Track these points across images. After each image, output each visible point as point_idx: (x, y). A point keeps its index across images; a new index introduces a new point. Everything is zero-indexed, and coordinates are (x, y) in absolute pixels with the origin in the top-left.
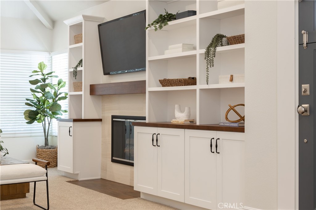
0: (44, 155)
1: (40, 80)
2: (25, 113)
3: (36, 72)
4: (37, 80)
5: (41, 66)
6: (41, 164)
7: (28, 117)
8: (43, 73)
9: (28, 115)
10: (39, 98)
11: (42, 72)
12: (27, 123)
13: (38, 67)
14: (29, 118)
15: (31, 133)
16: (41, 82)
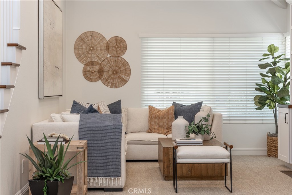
0: (273, 143)
1: (271, 64)
2: (255, 99)
3: (266, 56)
4: (267, 63)
5: (271, 49)
6: (271, 153)
7: (258, 102)
8: (274, 56)
9: (258, 100)
10: (269, 83)
11: (272, 55)
12: (257, 109)
13: (268, 50)
14: (259, 104)
15: (263, 119)
16: (272, 66)
